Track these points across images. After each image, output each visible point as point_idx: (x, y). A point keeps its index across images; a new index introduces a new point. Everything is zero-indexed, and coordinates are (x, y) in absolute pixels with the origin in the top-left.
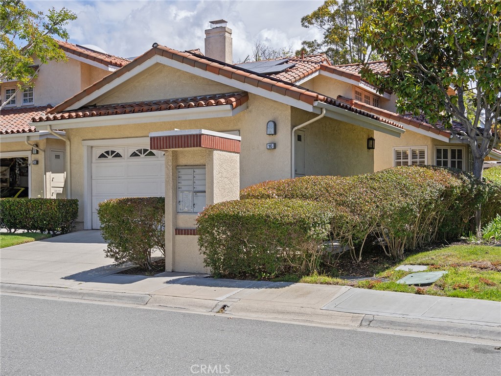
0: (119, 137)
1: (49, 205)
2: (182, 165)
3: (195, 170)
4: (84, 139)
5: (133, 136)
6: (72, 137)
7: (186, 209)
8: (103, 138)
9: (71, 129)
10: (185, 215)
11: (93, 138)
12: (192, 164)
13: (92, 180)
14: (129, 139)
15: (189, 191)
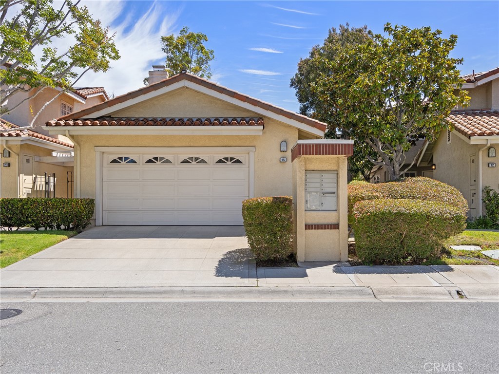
0: (137, 146)
1: (74, 204)
2: (309, 169)
3: (323, 175)
4: (97, 145)
5: (151, 145)
6: (82, 143)
7: (314, 208)
8: (118, 145)
9: (81, 136)
10: (312, 213)
11: (107, 145)
12: (320, 169)
13: (103, 181)
14: (147, 148)
15: (317, 192)
